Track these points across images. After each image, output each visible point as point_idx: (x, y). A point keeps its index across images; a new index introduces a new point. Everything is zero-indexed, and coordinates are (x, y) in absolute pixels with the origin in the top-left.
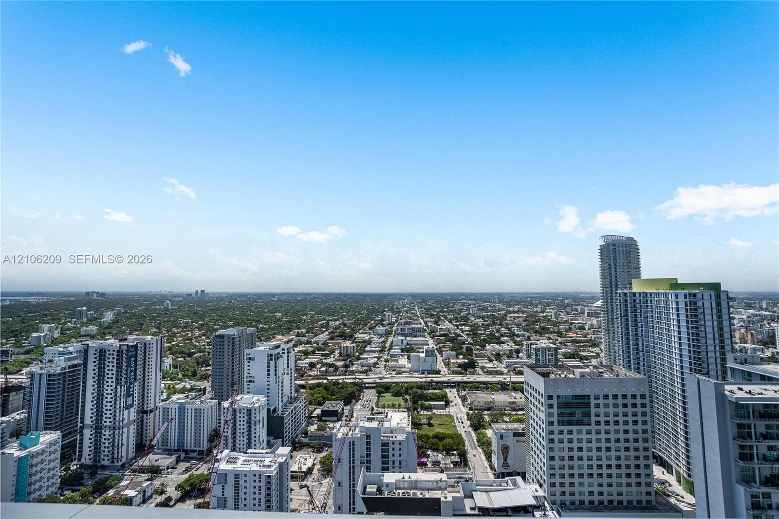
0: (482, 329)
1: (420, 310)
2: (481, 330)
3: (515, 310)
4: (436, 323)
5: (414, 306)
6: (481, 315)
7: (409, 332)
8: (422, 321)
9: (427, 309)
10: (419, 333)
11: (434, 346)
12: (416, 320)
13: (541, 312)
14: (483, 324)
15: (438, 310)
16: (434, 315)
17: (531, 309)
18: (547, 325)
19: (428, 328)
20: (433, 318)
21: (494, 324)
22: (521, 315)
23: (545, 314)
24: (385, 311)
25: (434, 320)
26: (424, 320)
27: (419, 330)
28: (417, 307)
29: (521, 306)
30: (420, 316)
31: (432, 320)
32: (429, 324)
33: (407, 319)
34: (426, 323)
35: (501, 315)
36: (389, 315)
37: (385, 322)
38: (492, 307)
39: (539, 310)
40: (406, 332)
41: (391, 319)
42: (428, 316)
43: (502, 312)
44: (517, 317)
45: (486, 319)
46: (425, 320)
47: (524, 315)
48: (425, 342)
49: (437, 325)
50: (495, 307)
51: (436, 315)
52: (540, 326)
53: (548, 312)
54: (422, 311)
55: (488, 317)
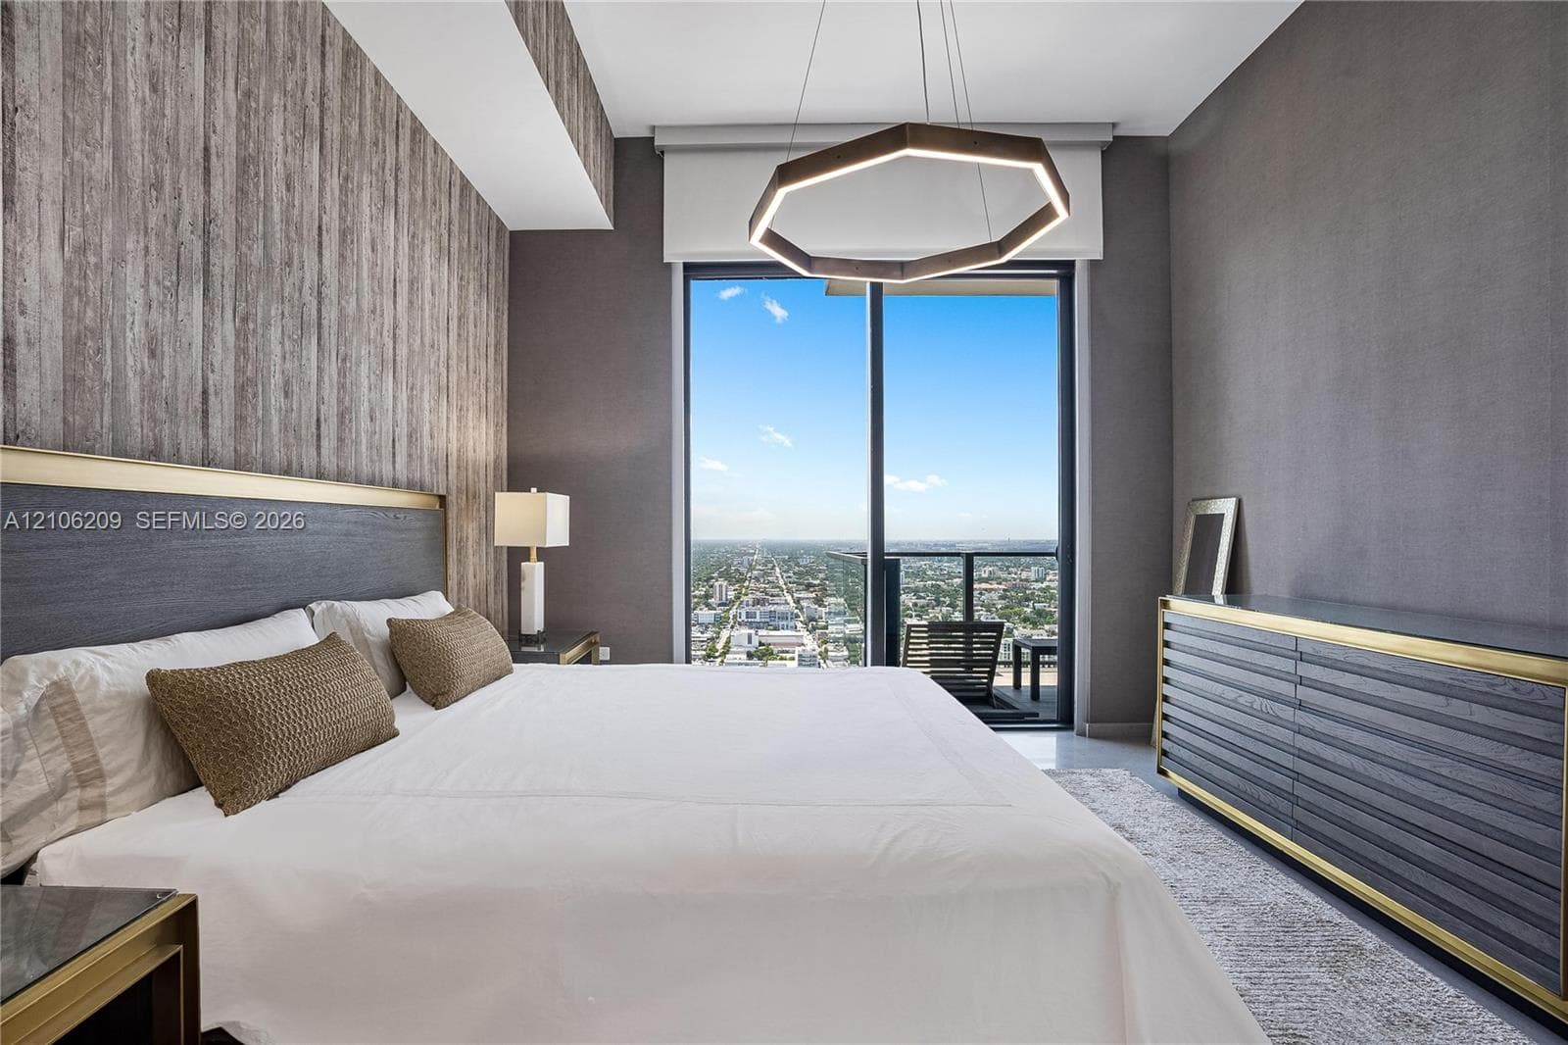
0: (914, 614)
1: (785, 575)
2: (911, 617)
3: (983, 576)
4: (819, 601)
5: (773, 568)
6: (912, 586)
7: (763, 620)
8: (789, 598)
9: (799, 574)
10: (785, 623)
11: (817, 647)
12: (778, 595)
13: (1036, 581)
14: (915, 605)
15: (821, 576)
16: (815, 586)
17: (1016, 574)
18: (1049, 606)
19: (803, 613)
20: (812, 592)
21: (939, 603)
22: (995, 586)
23: (1044, 585)
24: (713, 578)
25: (814, 595)
26: (792, 596)
27: (784, 617)
28: (777, 569)
29: (995, 568)
30: (784, 587)
31: (810, 595)
32: (804, 604)
33: (758, 593)
34: (797, 601)
35: (953, 586)
36: (721, 586)
37: (713, 600)
38: (935, 570)
39: (1032, 576)
40: (758, 619)
41: (726, 594)
42: (801, 587)
43: (955, 580)
44: (986, 590)
45: (922, 594)
46: (796, 595)
47: (1000, 587)
48: (795, 640)
49: (820, 606)
50: (941, 570)
51: (819, 585)
52: (1034, 608)
53: (1050, 581)
54: (790, 577)
55: (925, 589)
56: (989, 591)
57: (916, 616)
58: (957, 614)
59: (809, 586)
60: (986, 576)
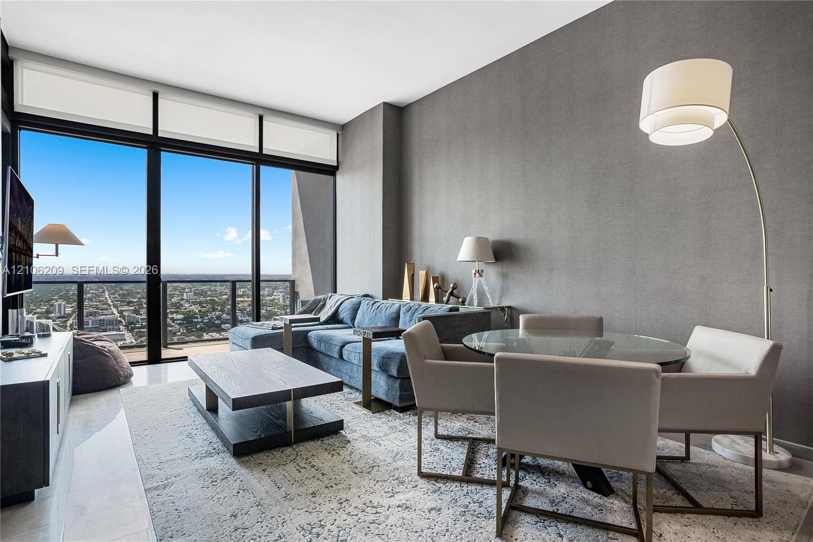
0: (199, 316)
1: (112, 296)
2: (197, 318)
4: (137, 312)
5: (103, 292)
6: (198, 300)
7: (95, 326)
8: (115, 311)
9: (123, 296)
10: (111, 327)
11: (134, 341)
12: (107, 309)
13: (268, 296)
14: (200, 311)
15: (139, 296)
16: (134, 302)
18: (274, 309)
19: (124, 319)
20: (132, 306)
21: (214, 310)
22: (246, 299)
23: (272, 298)
24: (53, 300)
25: (133, 308)
26: (117, 309)
27: (110, 323)
28: (107, 293)
29: (247, 289)
30: (111, 304)
31: (130, 308)
32: (126, 314)
33: (91, 309)
34: (121, 312)
35: (222, 299)
36: (60, 305)
37: (53, 315)
38: (212, 291)
40: (90, 326)
41: (65, 311)
42: (124, 304)
43: (225, 296)
44: (241, 301)
45: (204, 305)
46: (120, 309)
47: (249, 299)
48: (119, 337)
49: (137, 314)
50: (216, 291)
51: (137, 302)
52: (266, 310)
53: (275, 295)
54: (116, 298)
55: (206, 302)
56: (244, 301)
57: (200, 318)
58: (224, 315)
59: (129, 303)
60: (241, 293)
